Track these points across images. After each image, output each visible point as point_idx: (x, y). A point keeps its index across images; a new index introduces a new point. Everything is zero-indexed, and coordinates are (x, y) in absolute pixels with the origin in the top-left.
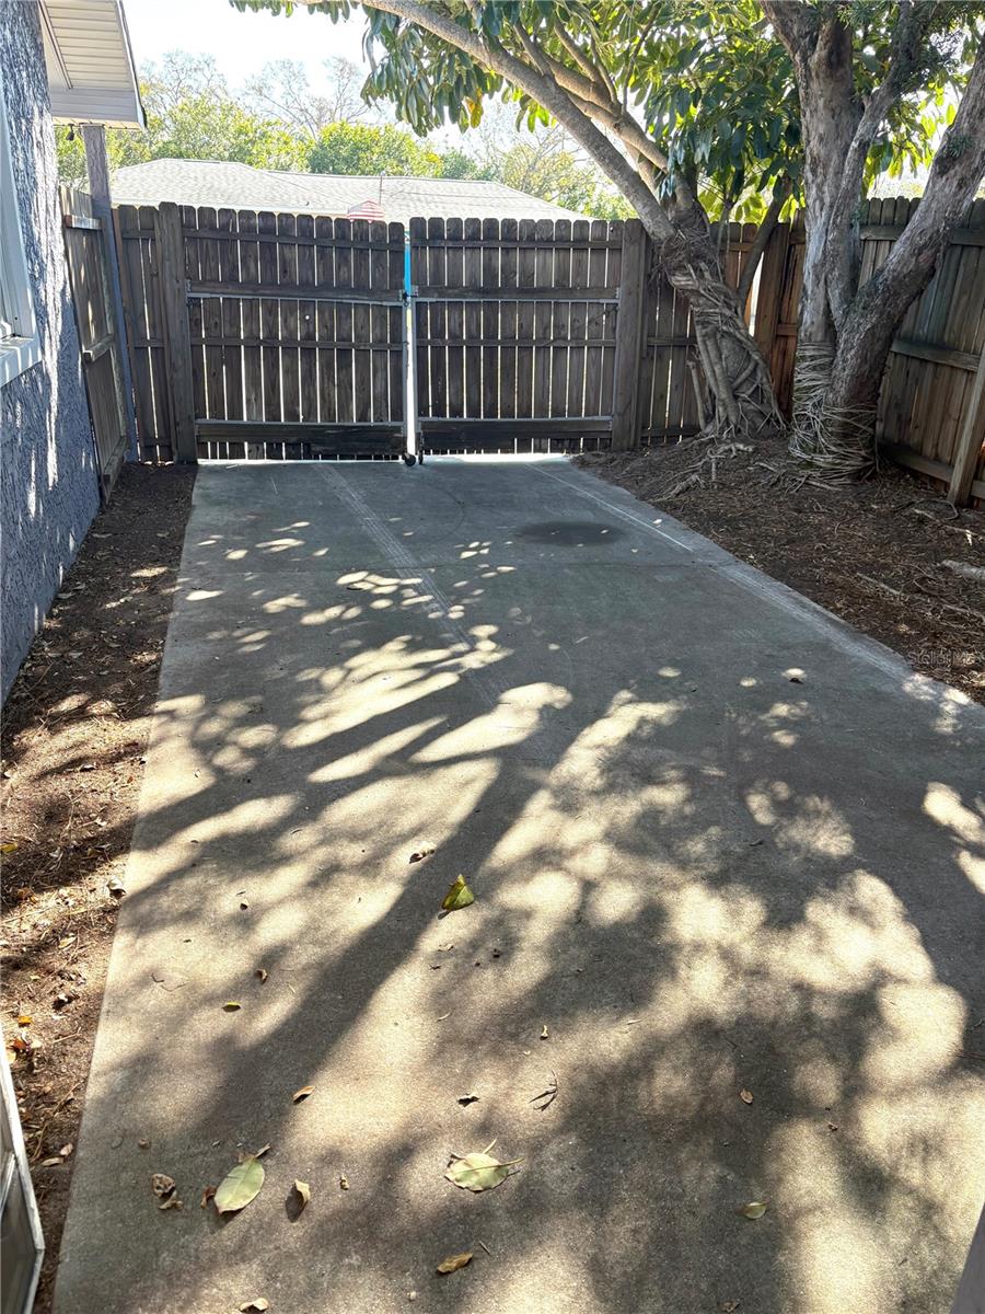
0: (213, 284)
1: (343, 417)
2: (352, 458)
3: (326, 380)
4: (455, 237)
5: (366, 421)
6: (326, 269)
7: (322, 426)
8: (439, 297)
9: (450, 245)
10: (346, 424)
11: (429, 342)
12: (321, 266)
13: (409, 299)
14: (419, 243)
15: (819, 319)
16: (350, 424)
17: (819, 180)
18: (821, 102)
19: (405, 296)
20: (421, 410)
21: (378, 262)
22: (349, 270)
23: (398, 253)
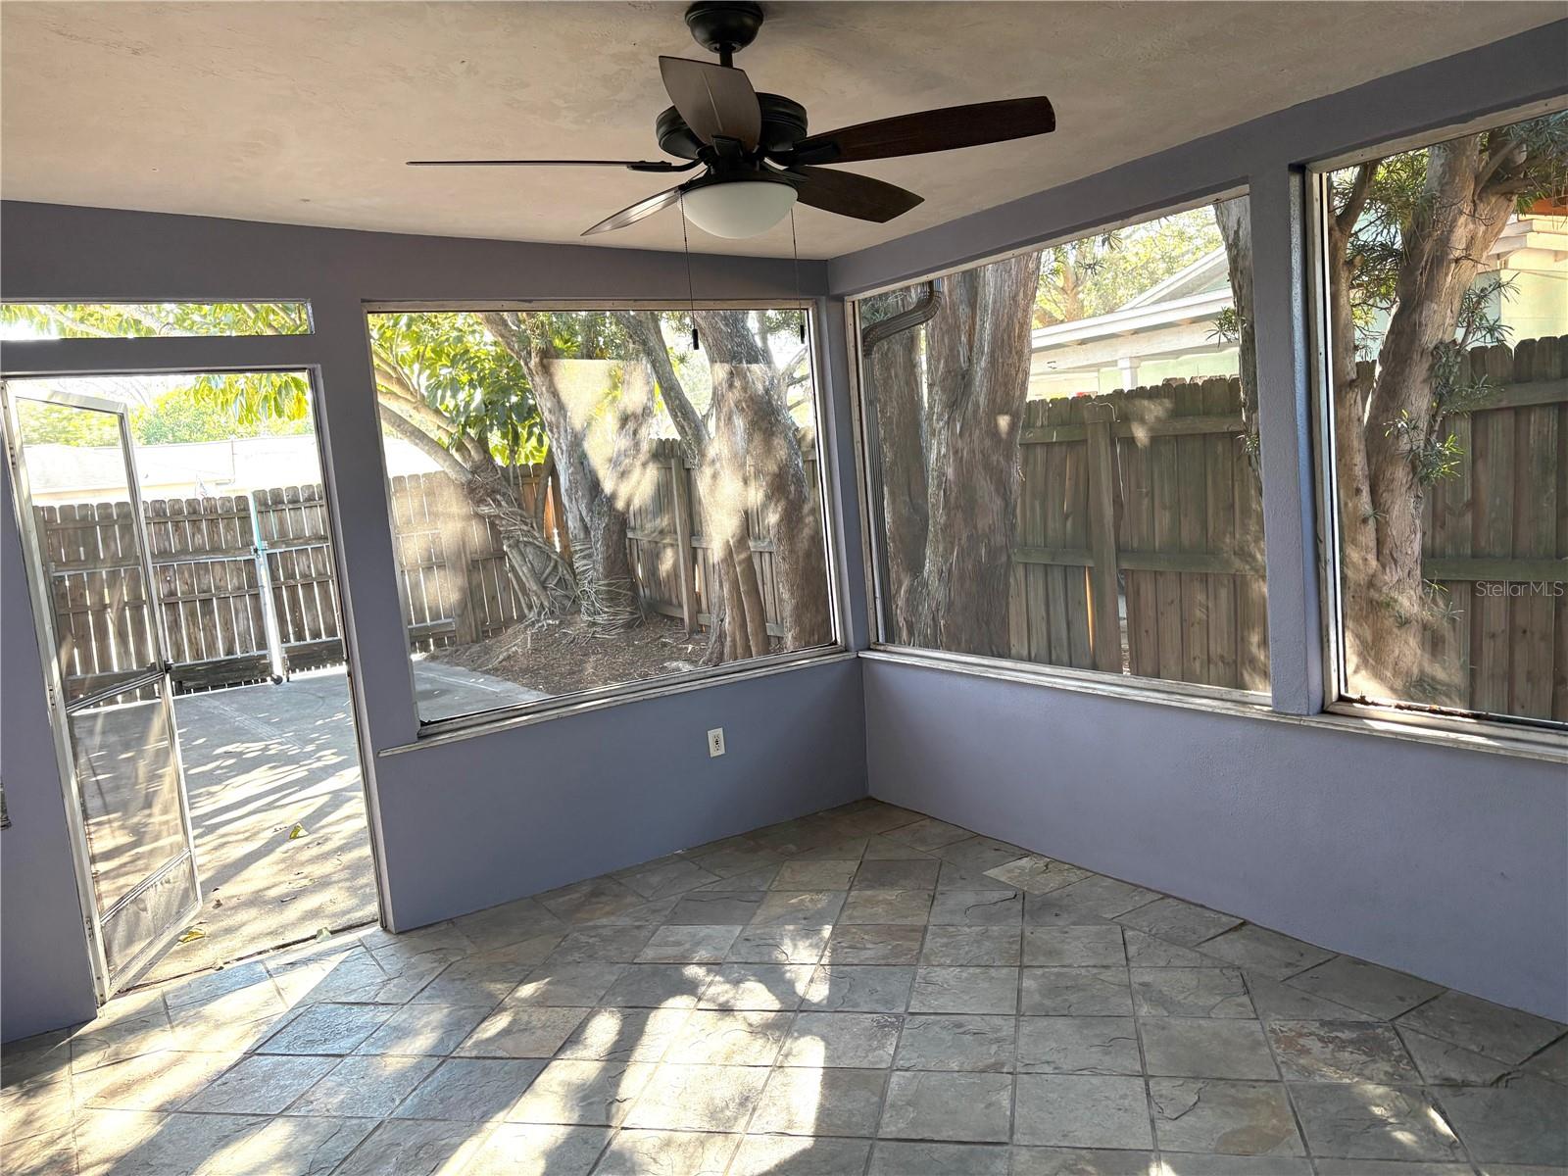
0: (75, 563)
1: (211, 654)
2: (224, 686)
3: (191, 626)
4: (295, 501)
5: (232, 654)
6: (183, 538)
7: (190, 665)
8: (287, 547)
9: (291, 507)
10: (214, 660)
11: (283, 583)
12: (176, 537)
13: (260, 552)
14: (263, 509)
15: (578, 524)
16: (218, 659)
17: (556, 436)
18: (544, 389)
19: (256, 551)
20: (284, 638)
21: (228, 528)
22: (203, 537)
23: (245, 519)
